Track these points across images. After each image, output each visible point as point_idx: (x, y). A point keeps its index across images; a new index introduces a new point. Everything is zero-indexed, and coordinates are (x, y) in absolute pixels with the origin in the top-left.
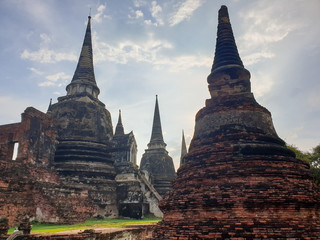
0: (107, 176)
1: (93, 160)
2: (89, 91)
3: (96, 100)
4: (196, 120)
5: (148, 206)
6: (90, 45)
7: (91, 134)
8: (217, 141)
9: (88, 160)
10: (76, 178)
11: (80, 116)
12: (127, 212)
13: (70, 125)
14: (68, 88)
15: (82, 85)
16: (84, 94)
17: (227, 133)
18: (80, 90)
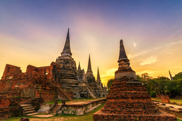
0: (76, 84)
2: (69, 55)
3: (71, 58)
4: (115, 73)
5: (90, 94)
6: (69, 38)
7: (70, 70)
8: (123, 80)
10: (66, 85)
11: (67, 63)
12: (83, 96)
13: (63, 66)
14: (61, 54)
15: (67, 52)
16: (67, 56)
17: (125, 78)
18: (66, 54)
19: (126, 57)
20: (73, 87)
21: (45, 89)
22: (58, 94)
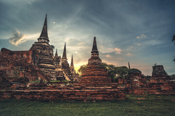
0: (53, 69)
1: (49, 64)
3: (48, 44)
4: (89, 60)
5: (65, 78)
7: (47, 56)
8: (93, 65)
9: (47, 64)
10: (44, 69)
11: (44, 49)
13: (41, 52)
14: (38, 39)
15: (44, 39)
16: (45, 42)
17: (95, 64)
18: (43, 41)
19: (97, 50)
20: (50, 71)
21: (27, 71)
22: (38, 76)
